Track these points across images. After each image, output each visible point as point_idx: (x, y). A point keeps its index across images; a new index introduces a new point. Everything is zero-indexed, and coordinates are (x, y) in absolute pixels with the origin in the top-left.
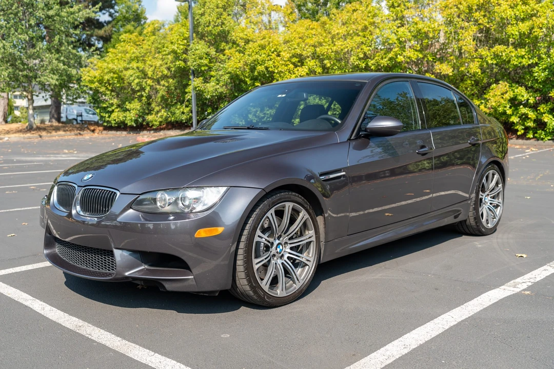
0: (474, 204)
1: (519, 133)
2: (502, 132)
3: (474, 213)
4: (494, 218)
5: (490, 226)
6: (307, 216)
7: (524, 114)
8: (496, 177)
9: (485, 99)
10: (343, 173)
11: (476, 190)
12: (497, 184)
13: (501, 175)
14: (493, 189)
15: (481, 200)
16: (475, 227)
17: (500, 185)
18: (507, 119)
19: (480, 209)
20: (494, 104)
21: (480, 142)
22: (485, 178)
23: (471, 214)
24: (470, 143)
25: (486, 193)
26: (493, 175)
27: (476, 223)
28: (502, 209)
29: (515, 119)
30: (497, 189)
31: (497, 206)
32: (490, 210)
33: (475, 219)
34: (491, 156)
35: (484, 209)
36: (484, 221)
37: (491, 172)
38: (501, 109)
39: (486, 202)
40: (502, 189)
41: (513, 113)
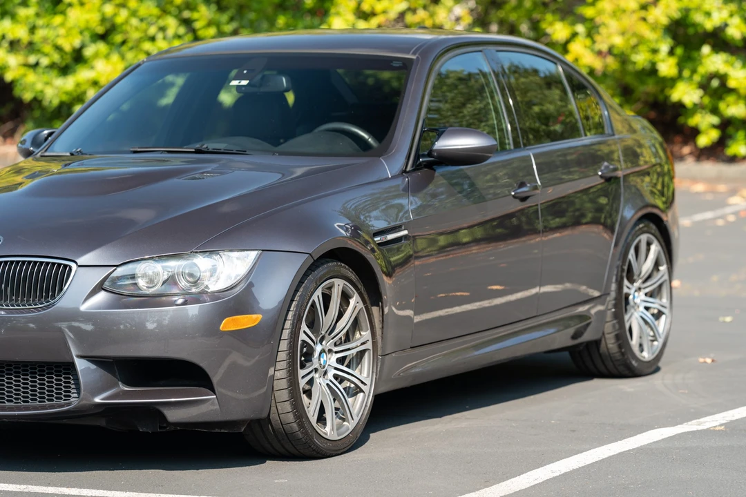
0: (615, 306)
1: (703, 141)
2: (657, 146)
3: (614, 326)
4: (653, 341)
5: (646, 355)
6: (361, 305)
7: (715, 75)
8: (655, 248)
9: (583, 20)
10: (405, 232)
11: (617, 275)
12: (657, 265)
13: (663, 244)
14: (649, 277)
15: (627, 296)
16: (618, 356)
17: (663, 268)
18: (662, 91)
19: (626, 317)
20: (618, 41)
21: (620, 174)
22: (632, 251)
23: (609, 327)
24: (601, 176)
25: (637, 285)
26: (649, 244)
27: (620, 347)
28: (669, 320)
29: (686, 94)
30: (656, 278)
31: (658, 316)
32: (646, 322)
33: (618, 337)
34: (641, 204)
35: (634, 319)
36: (634, 342)
37: (644, 238)
38: (641, 59)
39: (635, 304)
40: (666, 277)
41: (680, 72)
